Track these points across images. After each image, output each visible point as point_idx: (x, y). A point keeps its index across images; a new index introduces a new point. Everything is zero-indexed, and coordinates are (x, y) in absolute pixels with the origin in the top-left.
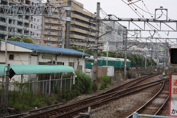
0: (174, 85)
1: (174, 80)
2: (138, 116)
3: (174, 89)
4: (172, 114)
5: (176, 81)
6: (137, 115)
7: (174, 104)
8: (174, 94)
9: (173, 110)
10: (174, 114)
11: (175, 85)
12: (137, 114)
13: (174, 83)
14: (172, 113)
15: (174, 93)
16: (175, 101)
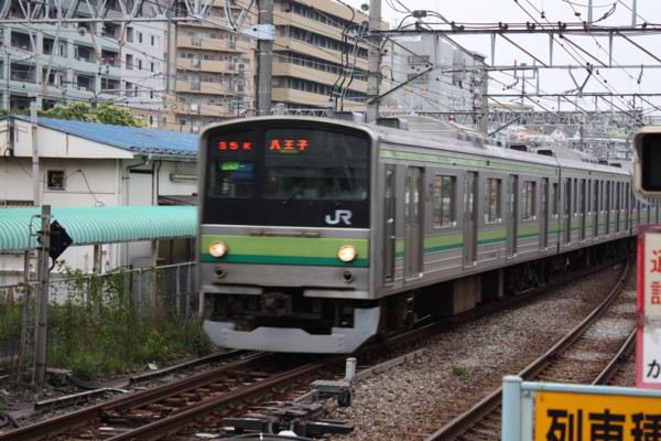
0: (653, 271)
1: (655, 253)
2: (522, 390)
3: (655, 285)
4: (651, 380)
6: (517, 385)
7: (656, 340)
8: (653, 303)
9: (651, 362)
10: (656, 377)
12: (520, 382)
13: (654, 261)
14: (649, 375)
15: (656, 300)
16: (658, 330)
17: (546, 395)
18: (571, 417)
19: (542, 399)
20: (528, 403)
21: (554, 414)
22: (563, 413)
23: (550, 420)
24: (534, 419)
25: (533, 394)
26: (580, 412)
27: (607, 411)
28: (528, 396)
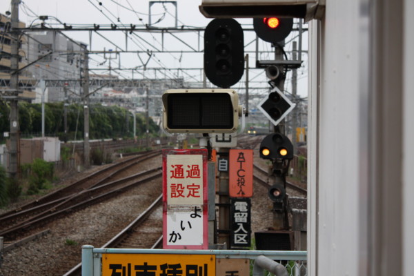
0: (171, 177)
1: (173, 166)
2: (94, 253)
3: (173, 186)
4: (172, 243)
5: (176, 167)
6: (91, 250)
7: (174, 220)
8: (172, 197)
9: (172, 233)
10: (174, 242)
11: (176, 177)
12: (93, 248)
13: (172, 171)
14: (170, 241)
15: (174, 195)
16: (175, 213)
17: (109, 256)
18: (124, 268)
19: (106, 258)
20: (98, 261)
21: (113, 267)
22: (119, 266)
23: (111, 270)
24: (101, 270)
25: (101, 256)
26: (129, 265)
27: (146, 264)
28: (97, 257)
